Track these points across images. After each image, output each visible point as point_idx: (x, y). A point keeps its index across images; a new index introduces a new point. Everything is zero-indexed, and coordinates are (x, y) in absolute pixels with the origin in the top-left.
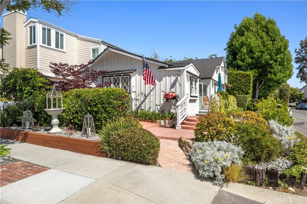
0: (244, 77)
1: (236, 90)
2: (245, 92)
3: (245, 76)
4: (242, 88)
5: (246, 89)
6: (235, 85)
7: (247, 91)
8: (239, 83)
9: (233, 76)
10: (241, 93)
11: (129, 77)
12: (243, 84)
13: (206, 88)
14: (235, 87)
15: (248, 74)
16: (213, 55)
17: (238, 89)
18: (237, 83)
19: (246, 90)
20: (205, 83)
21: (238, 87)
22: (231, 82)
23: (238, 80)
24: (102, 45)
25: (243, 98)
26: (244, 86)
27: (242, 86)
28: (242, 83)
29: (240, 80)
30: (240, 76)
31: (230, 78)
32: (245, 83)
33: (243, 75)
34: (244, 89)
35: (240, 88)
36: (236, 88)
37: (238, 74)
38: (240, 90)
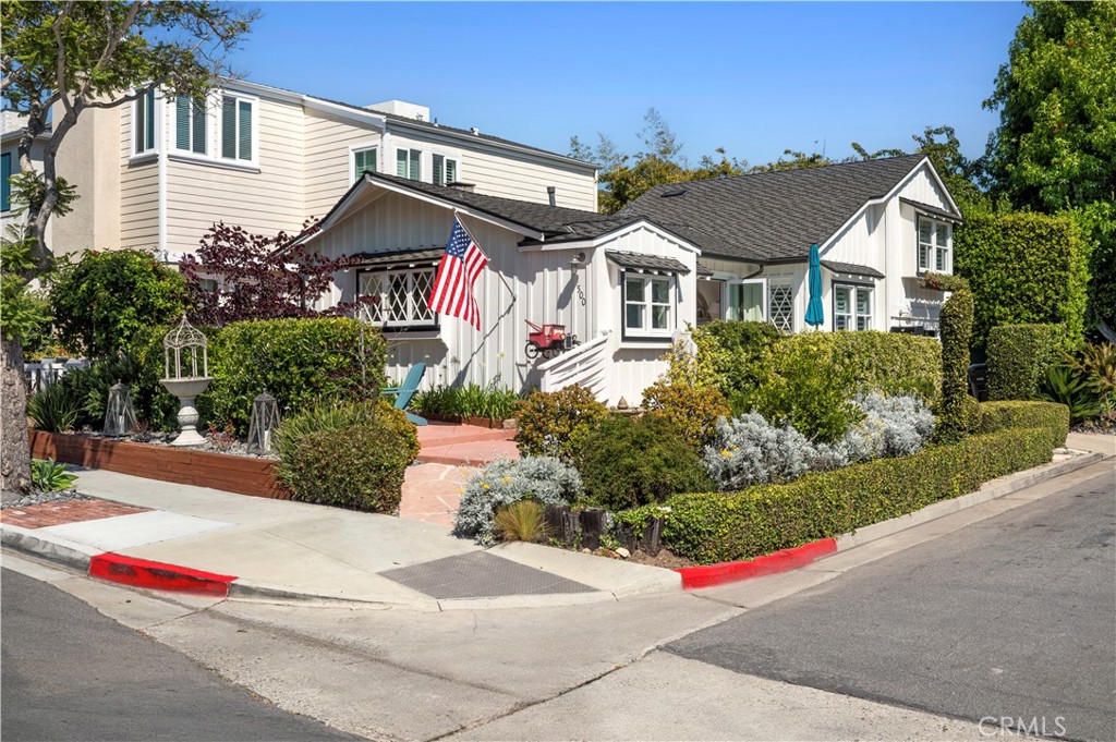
0: (1039, 243)
1: (1002, 303)
2: (1046, 312)
3: (1041, 236)
4: (1030, 294)
5: (1047, 298)
6: (996, 279)
7: (1054, 307)
8: (1014, 269)
9: (990, 237)
10: (1025, 315)
11: (434, 273)
12: (1035, 276)
13: (790, 298)
14: (997, 287)
15: (1056, 227)
16: (938, 132)
17: (1011, 298)
18: (1007, 267)
19: (1050, 303)
20: (781, 281)
21: (1010, 287)
22: (979, 263)
23: (1013, 255)
24: (388, 135)
25: (1019, 340)
26: (1038, 282)
27: (1027, 281)
28: (1030, 267)
29: (1020, 256)
30: (1019, 236)
31: (977, 246)
32: (1041, 267)
33: (1032, 229)
34: (1039, 299)
35: (1022, 294)
36: (1000, 290)
37: (1012, 226)
38: (1021, 299)
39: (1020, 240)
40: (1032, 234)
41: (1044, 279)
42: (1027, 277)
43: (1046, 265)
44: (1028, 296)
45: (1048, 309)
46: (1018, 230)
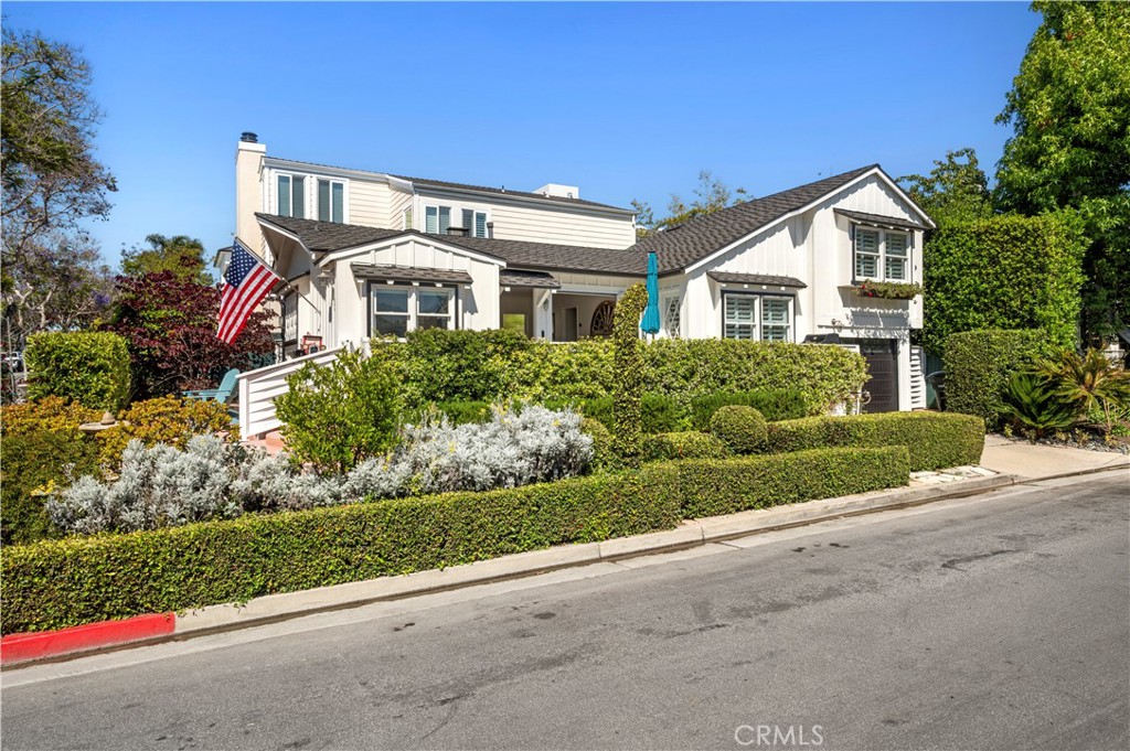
0: (1015, 246)
1: (976, 309)
2: (1023, 317)
3: (1015, 238)
4: (1005, 299)
5: (1023, 303)
6: (970, 285)
7: (1031, 312)
8: (988, 274)
9: (964, 244)
10: (999, 321)
12: (1010, 280)
13: (679, 310)
14: (970, 294)
15: (1030, 227)
17: (985, 304)
18: (980, 273)
19: (1026, 307)
21: (984, 293)
22: (953, 271)
23: (986, 260)
26: (1013, 287)
27: (1002, 286)
28: (1004, 271)
29: (994, 261)
30: (993, 241)
31: (951, 254)
32: (1016, 270)
33: (1007, 232)
34: (1015, 304)
36: (973, 297)
37: (986, 231)
38: (996, 305)
39: (994, 245)
40: (1006, 237)
41: (1020, 283)
42: (1002, 282)
43: (1021, 268)
44: (1003, 301)
45: (1026, 314)
46: (991, 234)
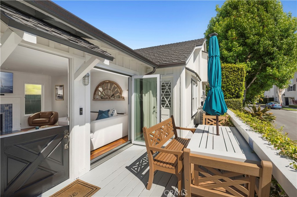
0: (234, 73)
2: (235, 95)
3: (234, 71)
4: (230, 89)
5: (236, 90)
7: (238, 93)
8: (225, 81)
12: (232, 83)
15: (240, 68)
19: (237, 92)
20: (167, 78)
23: (225, 77)
26: (233, 85)
27: (229, 85)
28: (230, 80)
29: (227, 77)
30: (226, 71)
32: (234, 80)
33: (232, 69)
34: (233, 91)
35: (227, 89)
37: (224, 68)
38: (227, 91)
39: (227, 72)
40: (231, 70)
41: (235, 84)
42: (229, 84)
43: (236, 80)
44: (229, 90)
45: (236, 94)
46: (226, 69)
